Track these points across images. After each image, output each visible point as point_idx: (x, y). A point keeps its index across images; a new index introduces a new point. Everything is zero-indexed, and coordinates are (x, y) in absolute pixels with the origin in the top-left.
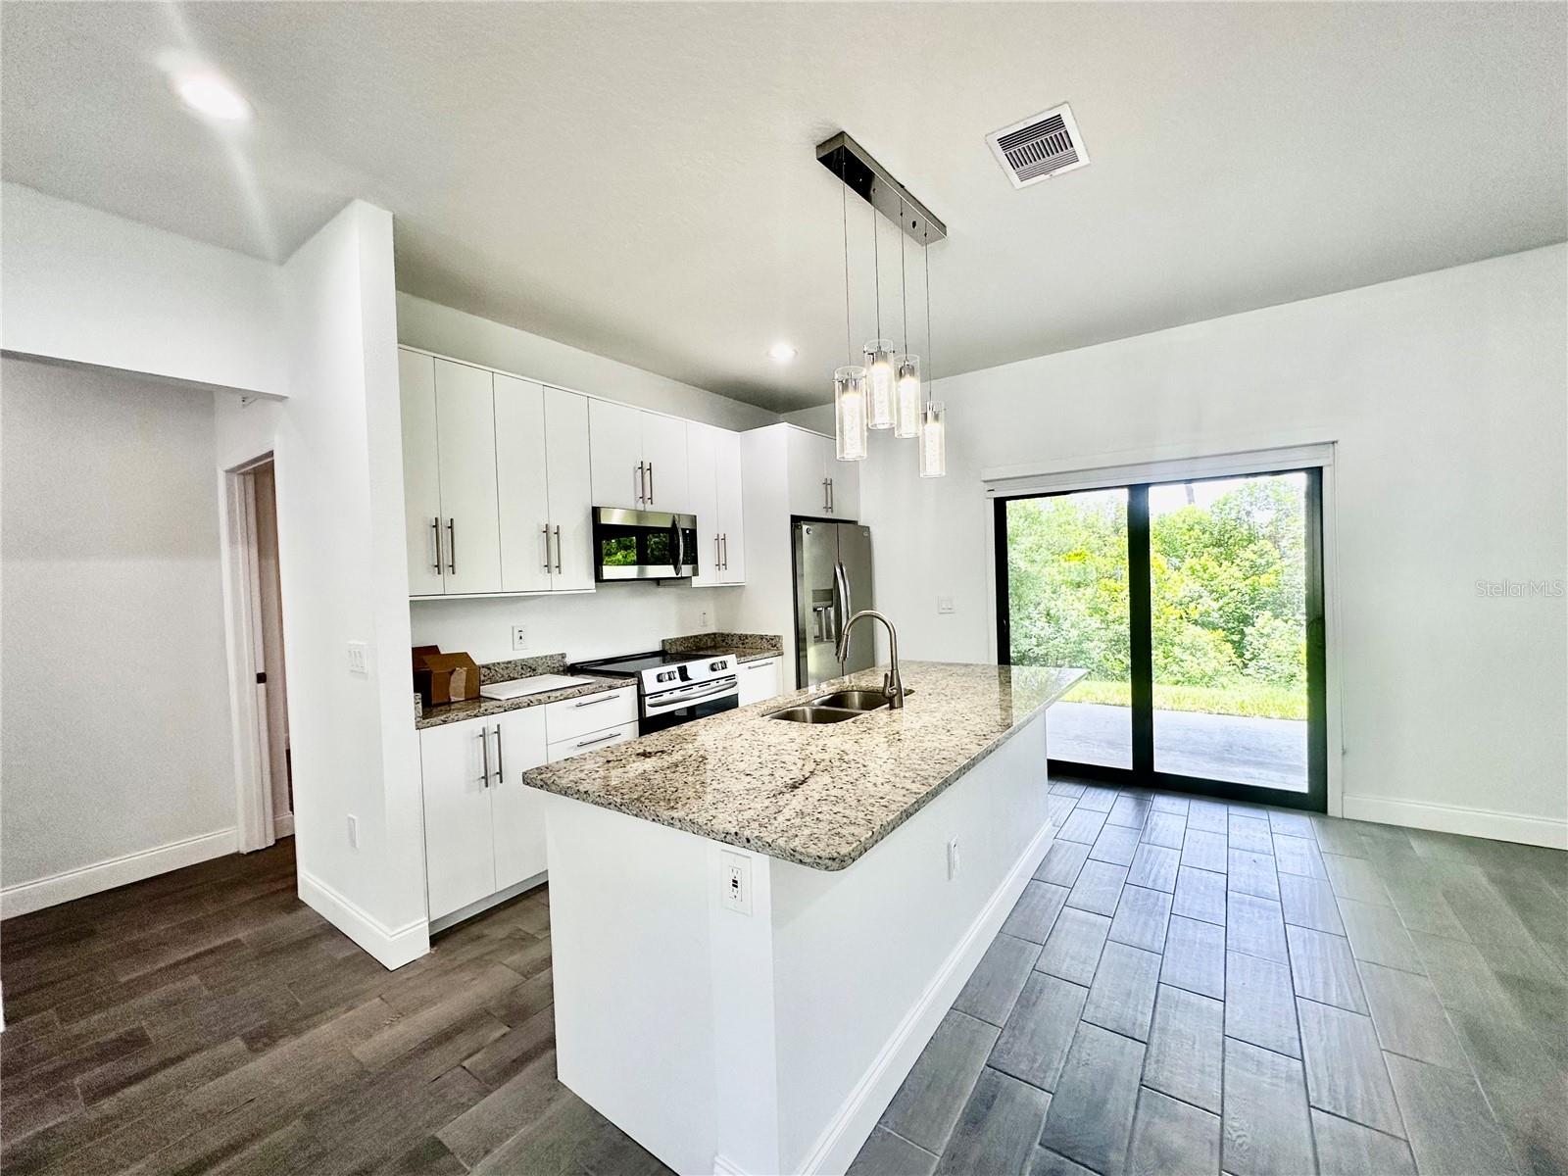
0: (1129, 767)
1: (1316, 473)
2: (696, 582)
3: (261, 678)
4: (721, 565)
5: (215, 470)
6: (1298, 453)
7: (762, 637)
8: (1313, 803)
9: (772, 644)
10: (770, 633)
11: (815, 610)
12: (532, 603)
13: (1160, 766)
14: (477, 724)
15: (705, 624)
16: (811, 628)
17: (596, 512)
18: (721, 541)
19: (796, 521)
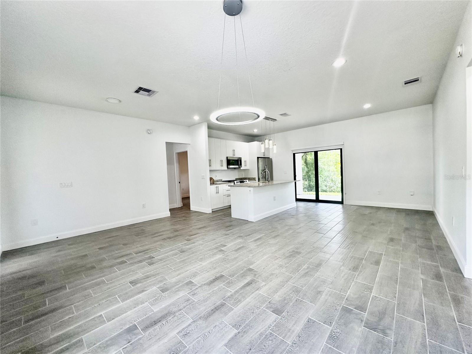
0: (315, 199)
1: (341, 149)
2: (241, 168)
3: (179, 183)
4: (245, 166)
5: (173, 153)
6: (332, 147)
7: (252, 178)
8: (342, 203)
9: (254, 179)
10: (254, 177)
11: (261, 173)
12: (218, 171)
13: (320, 199)
14: (216, 186)
15: (242, 176)
16: (260, 176)
17: (227, 157)
18: (245, 161)
19: (258, 158)
